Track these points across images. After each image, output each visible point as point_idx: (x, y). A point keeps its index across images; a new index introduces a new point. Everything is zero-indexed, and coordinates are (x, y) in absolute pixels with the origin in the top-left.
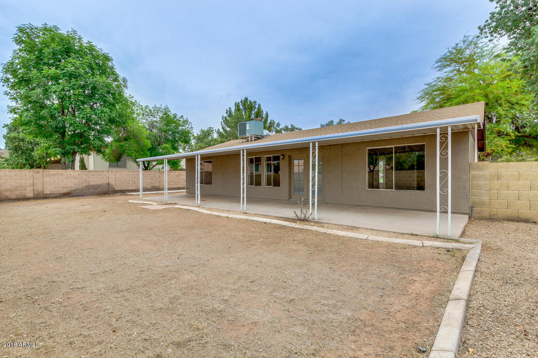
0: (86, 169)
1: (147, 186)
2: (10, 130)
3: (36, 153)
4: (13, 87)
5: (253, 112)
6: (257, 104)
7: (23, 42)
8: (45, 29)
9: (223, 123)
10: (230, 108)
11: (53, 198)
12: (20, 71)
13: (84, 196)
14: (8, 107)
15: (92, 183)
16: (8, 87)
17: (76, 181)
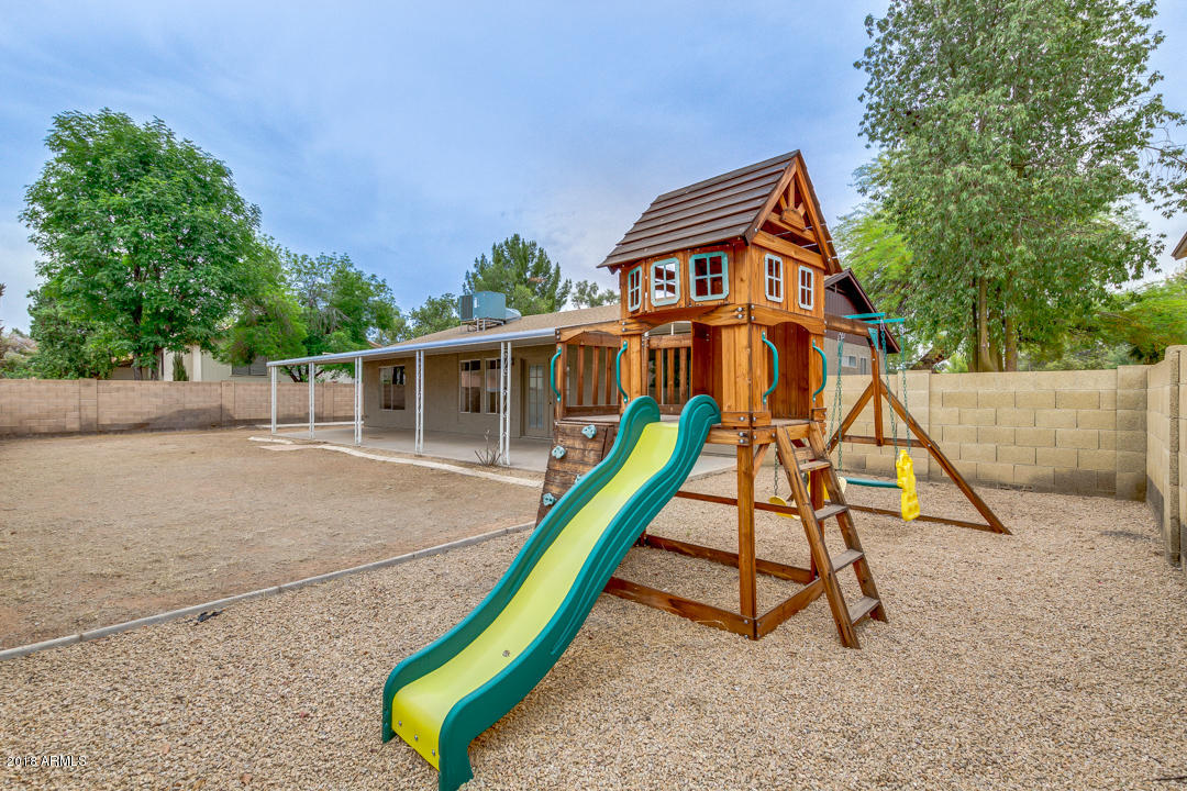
0: (186, 379)
1: (297, 413)
2: (41, 302)
3: (90, 348)
4: (45, 227)
5: (530, 265)
6: (538, 247)
7: (63, 144)
8: (107, 119)
9: (467, 287)
10: (483, 257)
11: (116, 432)
12: (59, 198)
13: (174, 429)
14: (37, 264)
15: (189, 406)
16: (35, 227)
17: (159, 401)
